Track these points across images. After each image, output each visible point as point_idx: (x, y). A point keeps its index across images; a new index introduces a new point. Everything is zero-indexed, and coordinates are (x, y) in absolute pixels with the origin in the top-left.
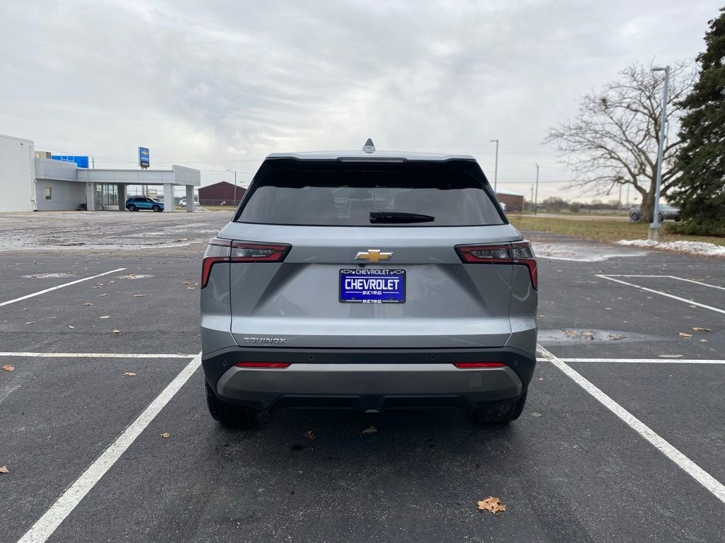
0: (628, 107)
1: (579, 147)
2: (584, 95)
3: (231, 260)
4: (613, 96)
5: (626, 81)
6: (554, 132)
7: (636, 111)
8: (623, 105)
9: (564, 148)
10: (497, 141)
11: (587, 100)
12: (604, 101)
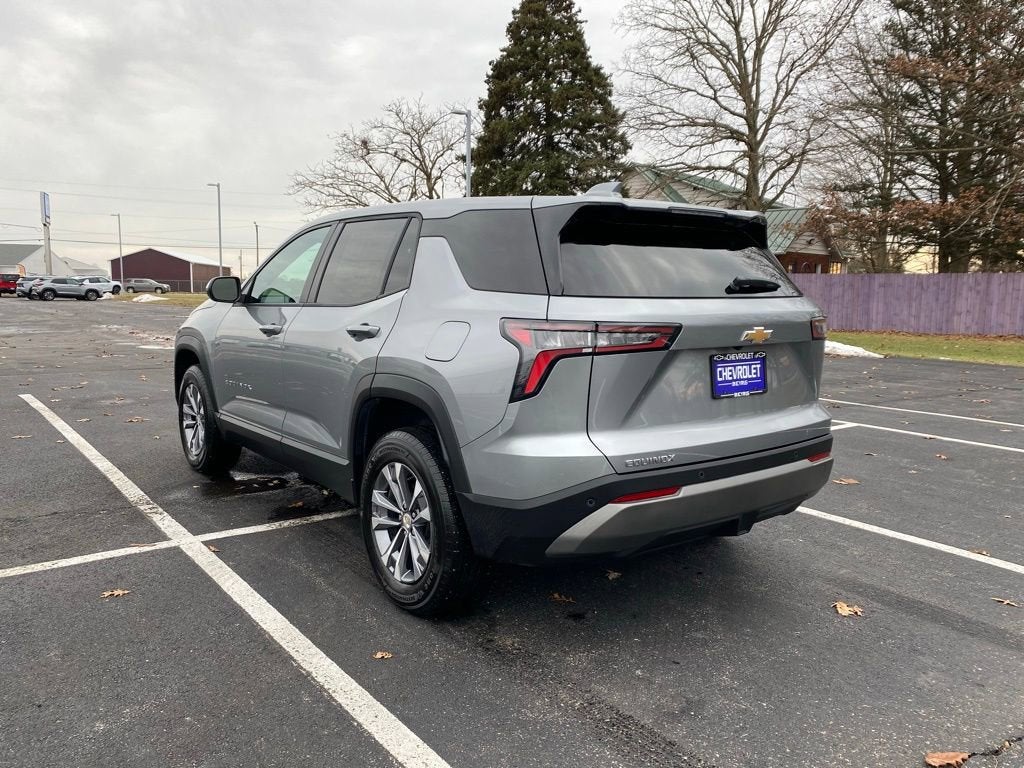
0: (395, 154)
1: (333, 203)
2: (341, 132)
3: (597, 352)
4: (377, 138)
5: (391, 120)
6: (300, 179)
7: (403, 160)
8: (389, 151)
9: (312, 202)
10: (218, 186)
11: (345, 139)
12: (365, 143)
